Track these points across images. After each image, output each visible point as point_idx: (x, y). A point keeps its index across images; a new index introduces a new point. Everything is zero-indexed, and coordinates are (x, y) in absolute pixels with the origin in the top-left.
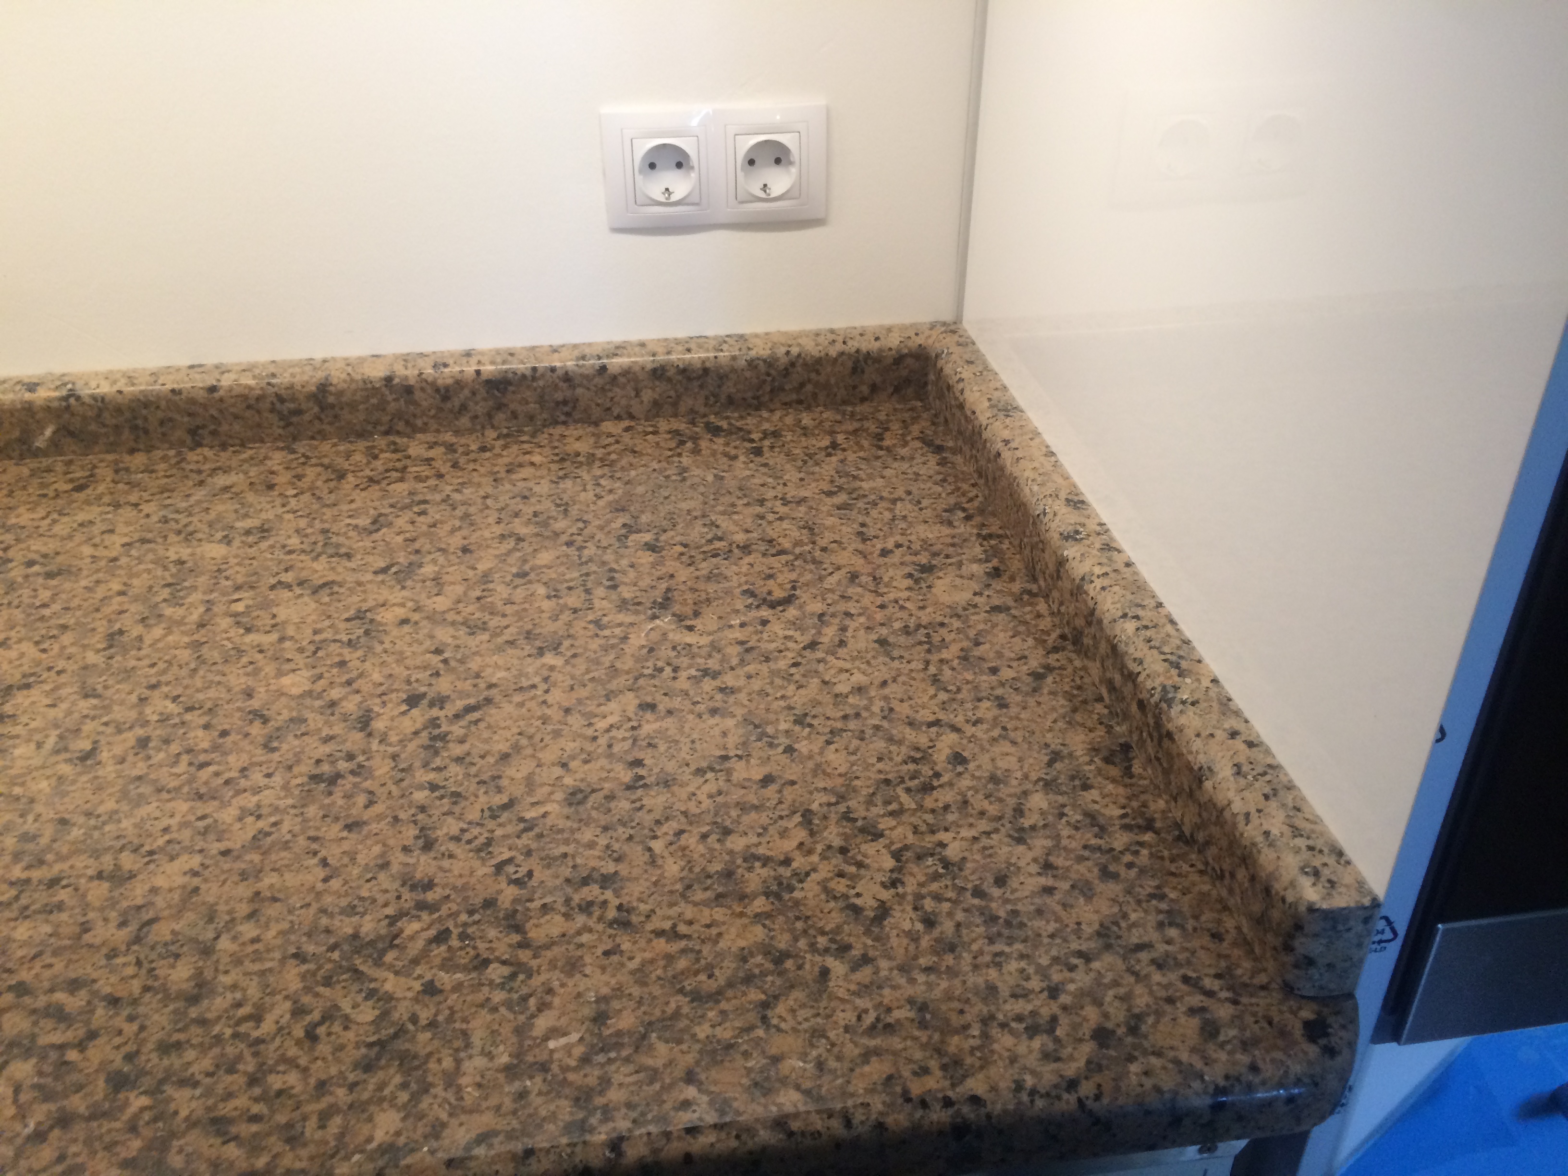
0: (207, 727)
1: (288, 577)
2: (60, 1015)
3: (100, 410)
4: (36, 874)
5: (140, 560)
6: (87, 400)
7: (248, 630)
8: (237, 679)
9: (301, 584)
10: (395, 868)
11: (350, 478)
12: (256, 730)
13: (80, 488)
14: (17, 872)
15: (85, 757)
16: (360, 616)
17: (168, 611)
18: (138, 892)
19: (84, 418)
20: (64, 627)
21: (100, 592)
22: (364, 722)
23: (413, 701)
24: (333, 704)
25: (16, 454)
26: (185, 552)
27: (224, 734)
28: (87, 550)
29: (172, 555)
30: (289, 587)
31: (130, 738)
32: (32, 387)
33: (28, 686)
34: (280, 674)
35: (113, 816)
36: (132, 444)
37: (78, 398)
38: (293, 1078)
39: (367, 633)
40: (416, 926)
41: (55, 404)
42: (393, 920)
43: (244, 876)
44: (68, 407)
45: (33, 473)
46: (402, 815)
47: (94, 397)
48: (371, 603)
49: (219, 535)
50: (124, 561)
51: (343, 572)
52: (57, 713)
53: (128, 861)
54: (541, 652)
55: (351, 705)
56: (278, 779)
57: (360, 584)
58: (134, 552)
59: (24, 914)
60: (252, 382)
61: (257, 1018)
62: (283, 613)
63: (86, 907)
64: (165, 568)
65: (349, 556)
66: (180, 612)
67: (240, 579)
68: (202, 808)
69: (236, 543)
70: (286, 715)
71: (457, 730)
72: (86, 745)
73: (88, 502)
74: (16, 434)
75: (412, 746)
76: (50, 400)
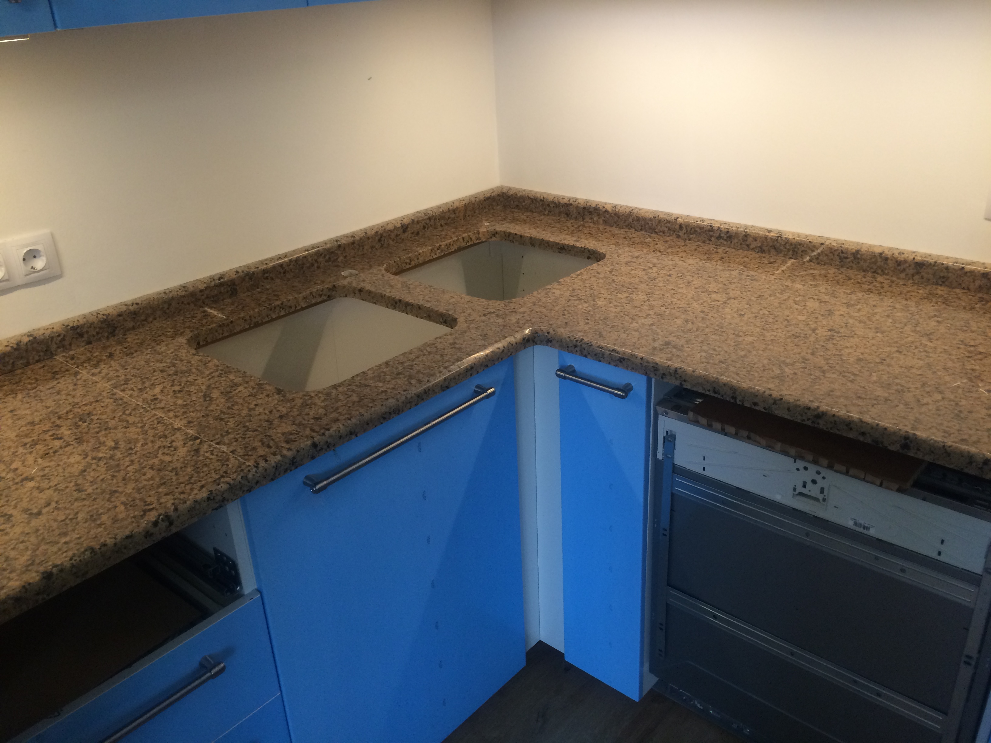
0: (773, 319)
1: (816, 297)
2: (715, 350)
3: (786, 243)
4: (720, 330)
5: (777, 283)
6: (784, 239)
7: (796, 305)
8: (787, 312)
9: (818, 300)
10: (802, 355)
11: (852, 281)
12: (786, 323)
13: (769, 263)
14: (717, 328)
15: (741, 315)
16: (830, 310)
17: (778, 295)
18: (740, 339)
19: (781, 245)
20: (749, 291)
21: (763, 286)
22: (814, 330)
23: (830, 330)
24: (809, 324)
25: (757, 251)
26: (790, 285)
27: (777, 321)
28: (764, 277)
29: (786, 284)
30: (814, 299)
31: (754, 315)
32: (770, 231)
33: (735, 299)
34: (799, 315)
35: (742, 326)
36: (791, 256)
37: (781, 237)
38: (756, 374)
39: (829, 314)
40: (799, 364)
41: (774, 238)
42: (795, 362)
43: (765, 344)
44: (777, 240)
45: (760, 257)
46: (811, 348)
47: (786, 238)
48: (835, 309)
49: (803, 283)
50: (773, 282)
51: (833, 301)
52: (739, 306)
53: (741, 334)
54: (877, 332)
55: (813, 326)
56: (784, 333)
57: (835, 304)
58: (776, 281)
59: (715, 334)
60: (835, 245)
61: (754, 364)
62: (808, 304)
63: (728, 337)
64: (783, 286)
65: (836, 298)
66: (781, 296)
67: (801, 294)
68: (763, 331)
69: (806, 286)
70: (795, 322)
71: (838, 339)
72: (743, 313)
73: (770, 267)
74: (759, 245)
75: (823, 338)
76: (773, 236)
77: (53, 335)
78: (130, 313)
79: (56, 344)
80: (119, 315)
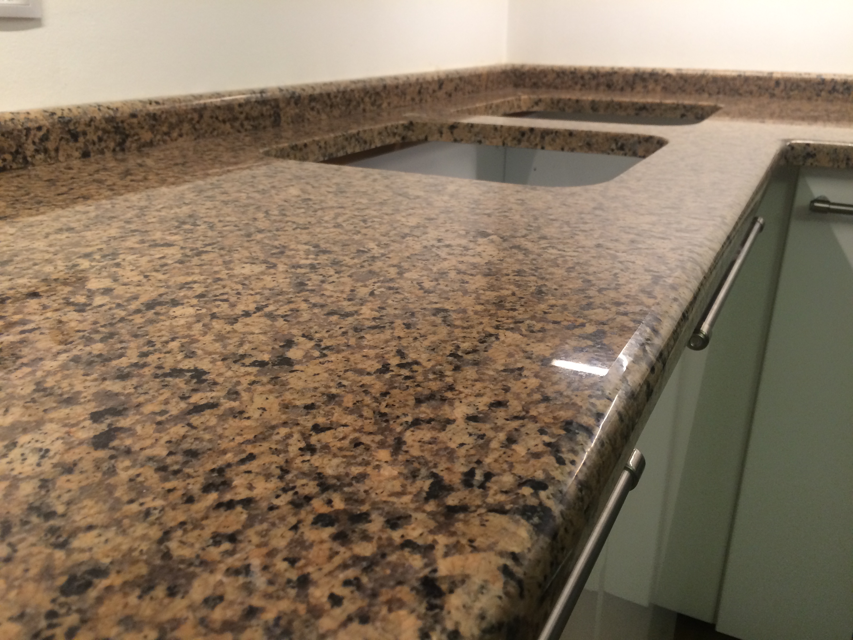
77: (29, 125)
78: (148, 114)
79: (34, 143)
80: (133, 115)
